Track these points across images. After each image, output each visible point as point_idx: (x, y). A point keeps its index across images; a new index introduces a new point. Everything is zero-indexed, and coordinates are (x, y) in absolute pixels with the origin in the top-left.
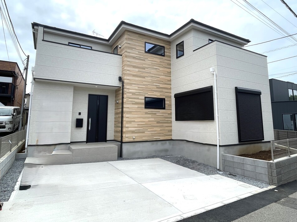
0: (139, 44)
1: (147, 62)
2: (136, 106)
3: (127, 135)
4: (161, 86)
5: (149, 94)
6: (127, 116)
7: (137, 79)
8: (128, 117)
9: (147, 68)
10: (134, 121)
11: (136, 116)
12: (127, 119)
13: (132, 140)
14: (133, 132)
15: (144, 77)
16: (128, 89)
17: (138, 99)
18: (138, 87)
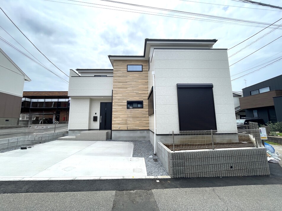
0: (123, 67)
1: (129, 77)
2: (121, 107)
3: (114, 126)
4: (140, 92)
5: (130, 98)
6: (115, 113)
7: (121, 90)
8: (115, 115)
9: (129, 82)
10: (119, 117)
11: (121, 113)
12: (114, 116)
13: (118, 129)
14: (119, 124)
15: (126, 88)
16: (115, 97)
17: (122, 102)
18: (122, 95)
